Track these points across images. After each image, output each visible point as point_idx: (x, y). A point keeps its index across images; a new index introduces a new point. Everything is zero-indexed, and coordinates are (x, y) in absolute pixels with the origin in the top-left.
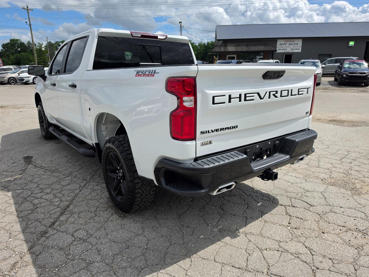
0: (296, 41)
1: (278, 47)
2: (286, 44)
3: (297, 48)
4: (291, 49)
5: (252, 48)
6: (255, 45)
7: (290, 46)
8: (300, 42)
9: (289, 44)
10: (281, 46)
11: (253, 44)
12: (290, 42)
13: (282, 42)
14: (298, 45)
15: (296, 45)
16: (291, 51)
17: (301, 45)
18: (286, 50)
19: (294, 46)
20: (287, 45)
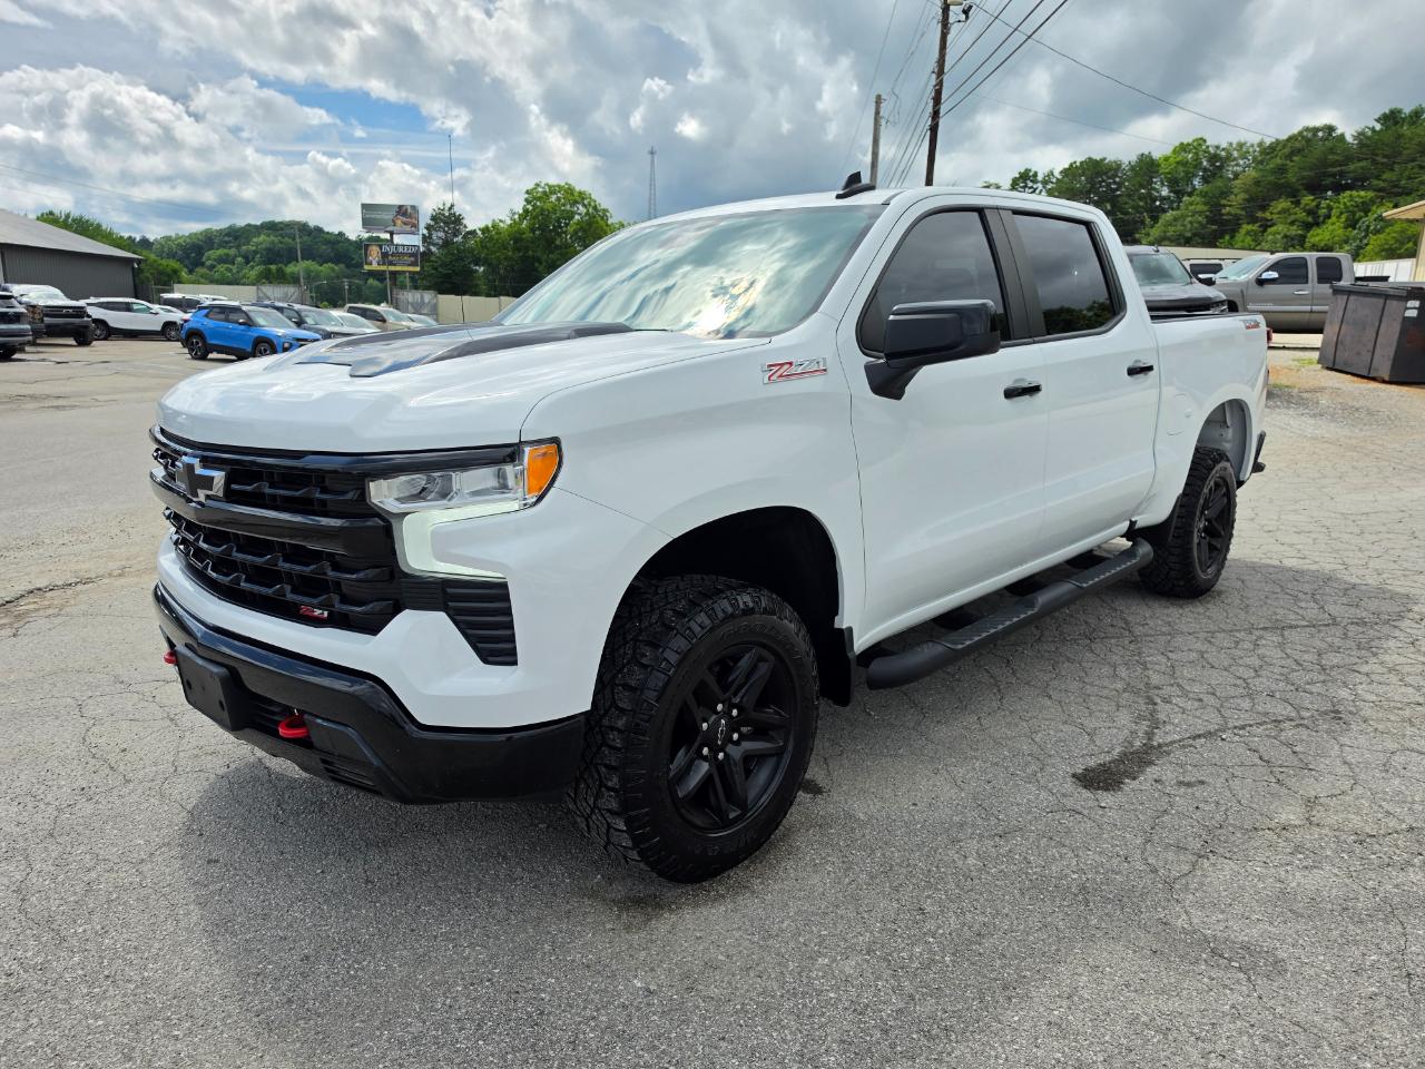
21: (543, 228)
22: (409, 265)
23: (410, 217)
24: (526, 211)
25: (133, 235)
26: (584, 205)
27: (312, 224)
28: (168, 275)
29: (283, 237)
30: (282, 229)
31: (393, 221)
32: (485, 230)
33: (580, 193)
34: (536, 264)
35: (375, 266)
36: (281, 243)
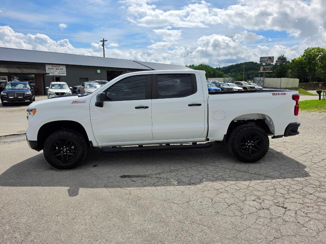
0: (61, 67)
1: (47, 71)
2: (53, 69)
3: (63, 73)
4: (58, 73)
5: (25, 71)
6: (27, 68)
7: (56, 70)
8: (64, 68)
9: (56, 69)
10: (49, 70)
11: (25, 67)
12: (56, 68)
13: (50, 67)
14: (63, 70)
15: (61, 70)
16: (58, 75)
17: (65, 70)
18: (54, 74)
19: (60, 70)
20: (55, 70)
21: (309, 59)
22: (270, 70)
23: (272, 59)
24: (304, 55)
25: (217, 67)
26: (323, 52)
27: (255, 62)
28: (221, 75)
29: (248, 65)
30: (248, 64)
31: (267, 60)
32: (293, 61)
33: (322, 49)
34: (305, 69)
35: (261, 71)
36: (247, 67)
